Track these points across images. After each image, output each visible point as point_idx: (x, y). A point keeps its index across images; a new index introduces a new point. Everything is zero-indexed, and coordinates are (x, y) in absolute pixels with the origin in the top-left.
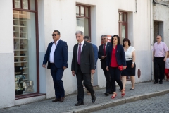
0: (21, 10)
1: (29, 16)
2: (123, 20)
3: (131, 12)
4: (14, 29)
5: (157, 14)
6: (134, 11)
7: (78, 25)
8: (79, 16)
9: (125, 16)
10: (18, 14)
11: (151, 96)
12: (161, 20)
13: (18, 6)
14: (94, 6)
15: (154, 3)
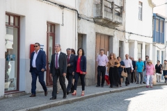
2: (51, 31)
3: (58, 25)
5: (81, 28)
6: (61, 23)
7: (7, 33)
8: (8, 25)
9: (53, 27)
12: (84, 33)
14: (24, 17)
15: (79, 18)
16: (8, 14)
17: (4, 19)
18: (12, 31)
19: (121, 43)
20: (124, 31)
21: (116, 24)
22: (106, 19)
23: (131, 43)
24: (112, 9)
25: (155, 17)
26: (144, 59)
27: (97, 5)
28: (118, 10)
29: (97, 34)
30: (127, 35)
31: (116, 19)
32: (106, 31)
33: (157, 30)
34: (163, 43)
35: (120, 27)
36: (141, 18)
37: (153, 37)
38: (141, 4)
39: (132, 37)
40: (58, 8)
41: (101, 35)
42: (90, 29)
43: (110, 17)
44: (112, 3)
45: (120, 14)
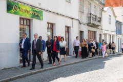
0: (23, 25)
1: (26, 27)
2: (67, 30)
4: (20, 33)
5: (81, 28)
6: (72, 26)
7: (48, 31)
8: (48, 28)
9: (68, 28)
10: (22, 26)
11: (78, 62)
13: (22, 23)
14: (55, 24)
15: (80, 23)
16: (48, 23)
17: (46, 25)
18: (50, 31)
19: (100, 35)
20: (102, 29)
21: (98, 26)
22: (93, 24)
23: (105, 35)
24: (96, 19)
25: (117, 22)
26: (112, 43)
27: (88, 17)
28: (99, 19)
29: (89, 31)
30: (103, 31)
31: (98, 23)
32: (93, 29)
33: (118, 28)
34: (121, 34)
35: (100, 27)
36: (110, 23)
37: (116, 32)
38: (110, 16)
39: (106, 32)
40: (70, 19)
41: (91, 31)
42: (85, 29)
43: (95, 23)
44: (96, 16)
45: (99, 21)
